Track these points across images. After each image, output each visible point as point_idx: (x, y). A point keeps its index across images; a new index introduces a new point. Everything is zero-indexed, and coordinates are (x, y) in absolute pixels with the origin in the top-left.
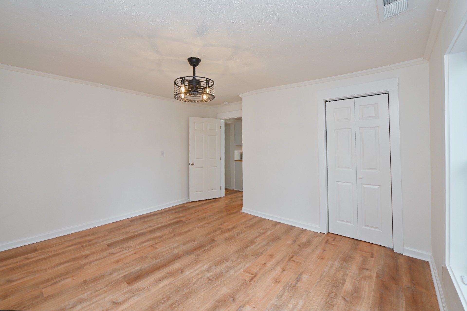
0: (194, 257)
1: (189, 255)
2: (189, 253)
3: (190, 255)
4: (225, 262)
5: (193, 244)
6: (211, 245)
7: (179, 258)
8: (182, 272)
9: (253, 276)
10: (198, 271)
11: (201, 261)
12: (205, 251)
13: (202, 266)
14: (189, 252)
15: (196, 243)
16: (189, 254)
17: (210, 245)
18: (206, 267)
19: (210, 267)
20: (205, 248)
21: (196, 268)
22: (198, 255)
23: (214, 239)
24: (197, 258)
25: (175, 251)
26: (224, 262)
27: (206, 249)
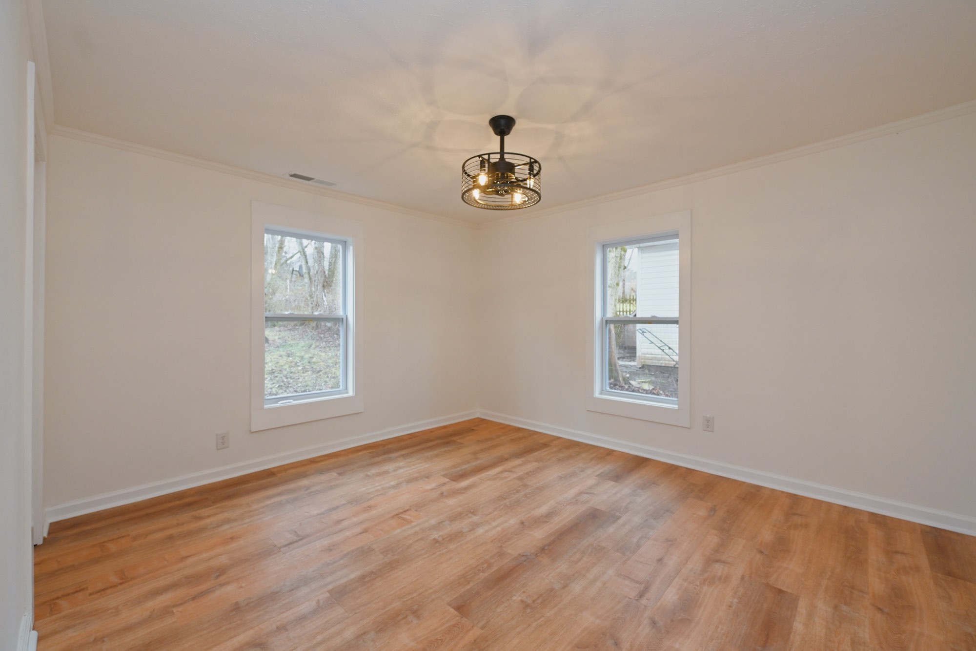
0: (509, 551)
1: (523, 556)
2: (525, 561)
3: (520, 554)
4: (440, 539)
5: (524, 592)
6: (468, 587)
7: (543, 549)
8: (522, 523)
9: (400, 516)
10: (494, 524)
11: (492, 541)
12: (485, 566)
13: (487, 531)
14: (525, 563)
15: (517, 598)
16: (523, 558)
17: (471, 584)
18: (480, 531)
19: (471, 531)
20: (486, 574)
21: (499, 529)
22: (501, 554)
23: (456, 613)
24: (501, 547)
25: (562, 567)
26: (443, 539)
27: (483, 571)
